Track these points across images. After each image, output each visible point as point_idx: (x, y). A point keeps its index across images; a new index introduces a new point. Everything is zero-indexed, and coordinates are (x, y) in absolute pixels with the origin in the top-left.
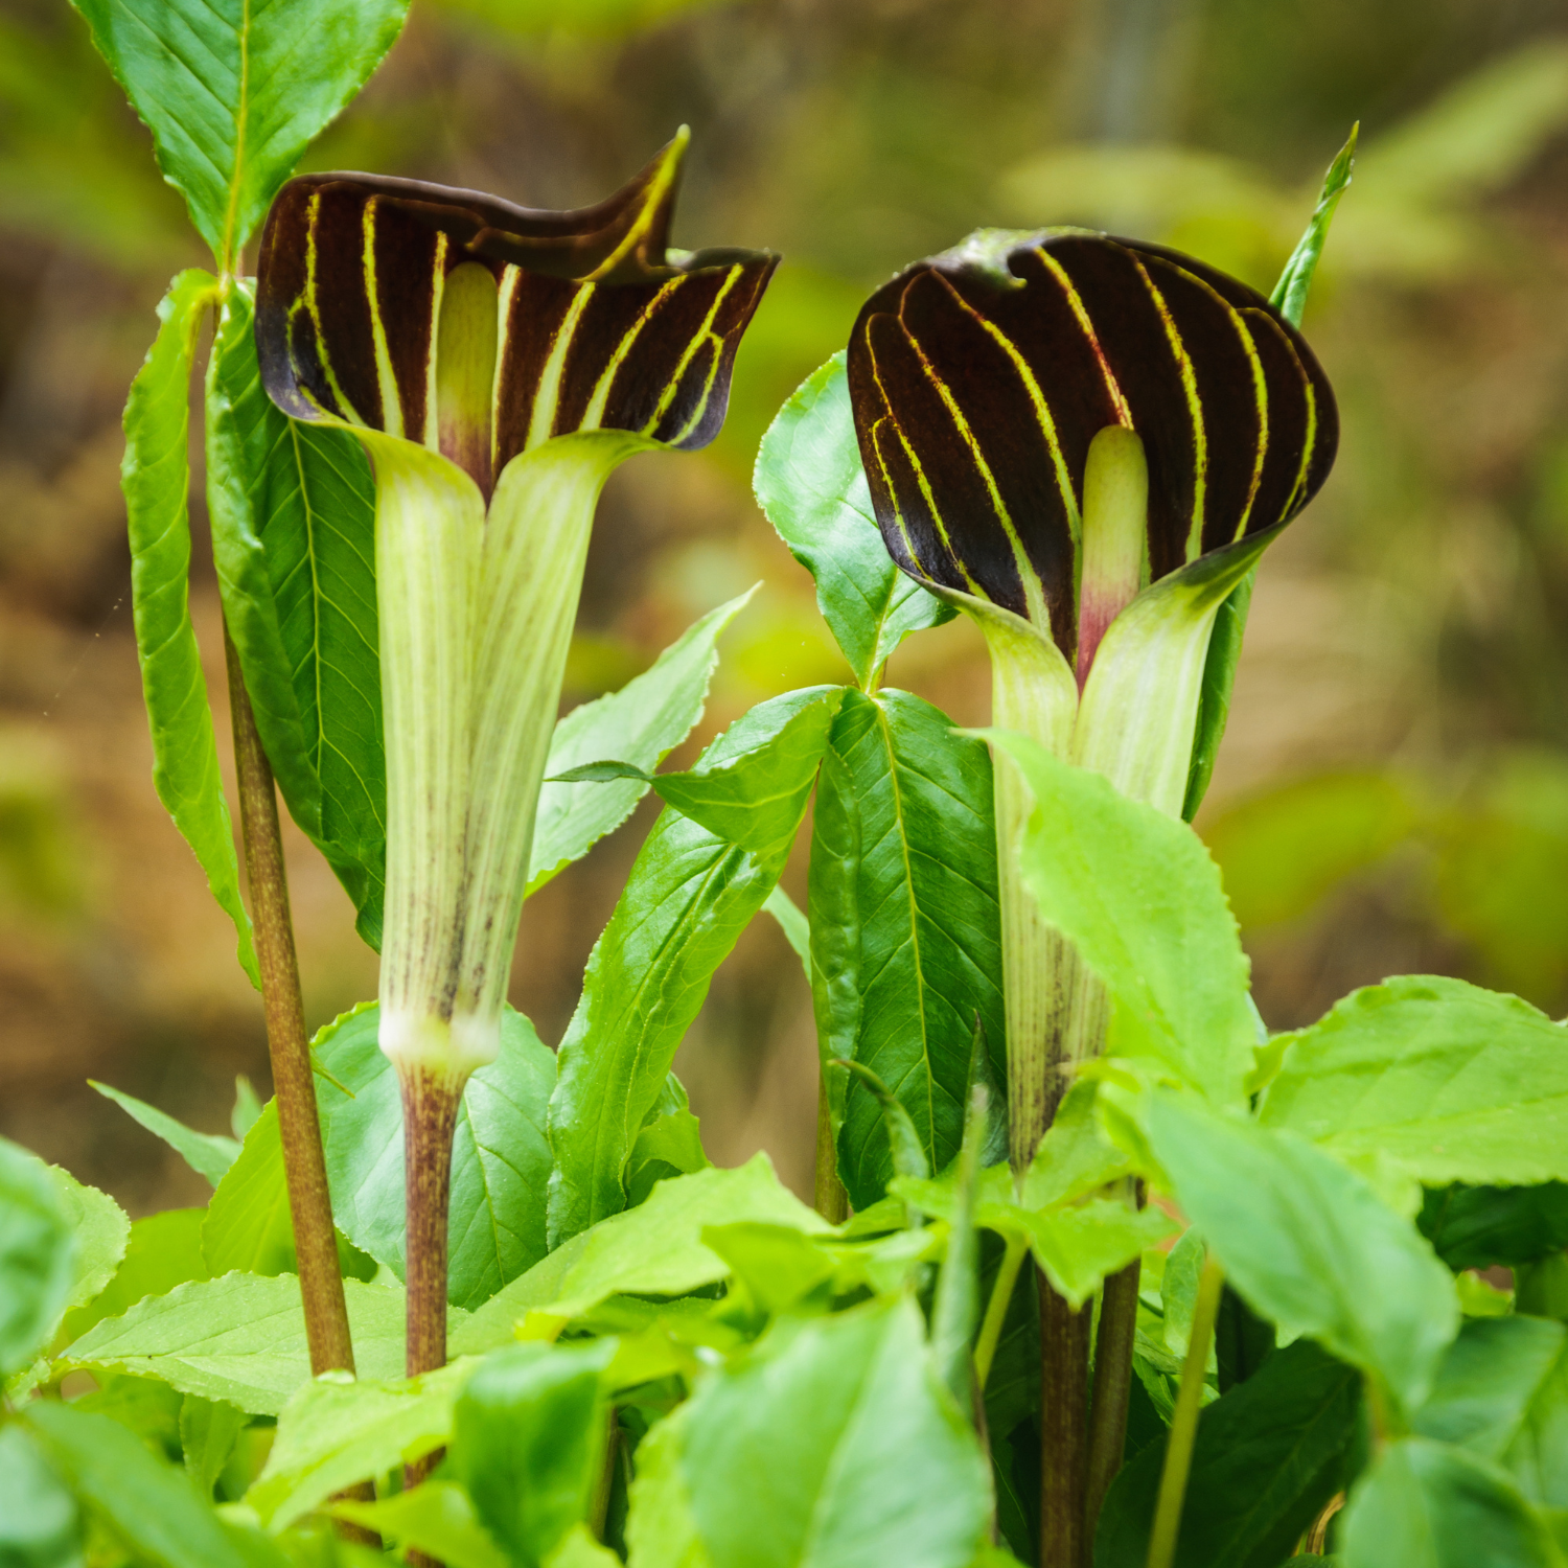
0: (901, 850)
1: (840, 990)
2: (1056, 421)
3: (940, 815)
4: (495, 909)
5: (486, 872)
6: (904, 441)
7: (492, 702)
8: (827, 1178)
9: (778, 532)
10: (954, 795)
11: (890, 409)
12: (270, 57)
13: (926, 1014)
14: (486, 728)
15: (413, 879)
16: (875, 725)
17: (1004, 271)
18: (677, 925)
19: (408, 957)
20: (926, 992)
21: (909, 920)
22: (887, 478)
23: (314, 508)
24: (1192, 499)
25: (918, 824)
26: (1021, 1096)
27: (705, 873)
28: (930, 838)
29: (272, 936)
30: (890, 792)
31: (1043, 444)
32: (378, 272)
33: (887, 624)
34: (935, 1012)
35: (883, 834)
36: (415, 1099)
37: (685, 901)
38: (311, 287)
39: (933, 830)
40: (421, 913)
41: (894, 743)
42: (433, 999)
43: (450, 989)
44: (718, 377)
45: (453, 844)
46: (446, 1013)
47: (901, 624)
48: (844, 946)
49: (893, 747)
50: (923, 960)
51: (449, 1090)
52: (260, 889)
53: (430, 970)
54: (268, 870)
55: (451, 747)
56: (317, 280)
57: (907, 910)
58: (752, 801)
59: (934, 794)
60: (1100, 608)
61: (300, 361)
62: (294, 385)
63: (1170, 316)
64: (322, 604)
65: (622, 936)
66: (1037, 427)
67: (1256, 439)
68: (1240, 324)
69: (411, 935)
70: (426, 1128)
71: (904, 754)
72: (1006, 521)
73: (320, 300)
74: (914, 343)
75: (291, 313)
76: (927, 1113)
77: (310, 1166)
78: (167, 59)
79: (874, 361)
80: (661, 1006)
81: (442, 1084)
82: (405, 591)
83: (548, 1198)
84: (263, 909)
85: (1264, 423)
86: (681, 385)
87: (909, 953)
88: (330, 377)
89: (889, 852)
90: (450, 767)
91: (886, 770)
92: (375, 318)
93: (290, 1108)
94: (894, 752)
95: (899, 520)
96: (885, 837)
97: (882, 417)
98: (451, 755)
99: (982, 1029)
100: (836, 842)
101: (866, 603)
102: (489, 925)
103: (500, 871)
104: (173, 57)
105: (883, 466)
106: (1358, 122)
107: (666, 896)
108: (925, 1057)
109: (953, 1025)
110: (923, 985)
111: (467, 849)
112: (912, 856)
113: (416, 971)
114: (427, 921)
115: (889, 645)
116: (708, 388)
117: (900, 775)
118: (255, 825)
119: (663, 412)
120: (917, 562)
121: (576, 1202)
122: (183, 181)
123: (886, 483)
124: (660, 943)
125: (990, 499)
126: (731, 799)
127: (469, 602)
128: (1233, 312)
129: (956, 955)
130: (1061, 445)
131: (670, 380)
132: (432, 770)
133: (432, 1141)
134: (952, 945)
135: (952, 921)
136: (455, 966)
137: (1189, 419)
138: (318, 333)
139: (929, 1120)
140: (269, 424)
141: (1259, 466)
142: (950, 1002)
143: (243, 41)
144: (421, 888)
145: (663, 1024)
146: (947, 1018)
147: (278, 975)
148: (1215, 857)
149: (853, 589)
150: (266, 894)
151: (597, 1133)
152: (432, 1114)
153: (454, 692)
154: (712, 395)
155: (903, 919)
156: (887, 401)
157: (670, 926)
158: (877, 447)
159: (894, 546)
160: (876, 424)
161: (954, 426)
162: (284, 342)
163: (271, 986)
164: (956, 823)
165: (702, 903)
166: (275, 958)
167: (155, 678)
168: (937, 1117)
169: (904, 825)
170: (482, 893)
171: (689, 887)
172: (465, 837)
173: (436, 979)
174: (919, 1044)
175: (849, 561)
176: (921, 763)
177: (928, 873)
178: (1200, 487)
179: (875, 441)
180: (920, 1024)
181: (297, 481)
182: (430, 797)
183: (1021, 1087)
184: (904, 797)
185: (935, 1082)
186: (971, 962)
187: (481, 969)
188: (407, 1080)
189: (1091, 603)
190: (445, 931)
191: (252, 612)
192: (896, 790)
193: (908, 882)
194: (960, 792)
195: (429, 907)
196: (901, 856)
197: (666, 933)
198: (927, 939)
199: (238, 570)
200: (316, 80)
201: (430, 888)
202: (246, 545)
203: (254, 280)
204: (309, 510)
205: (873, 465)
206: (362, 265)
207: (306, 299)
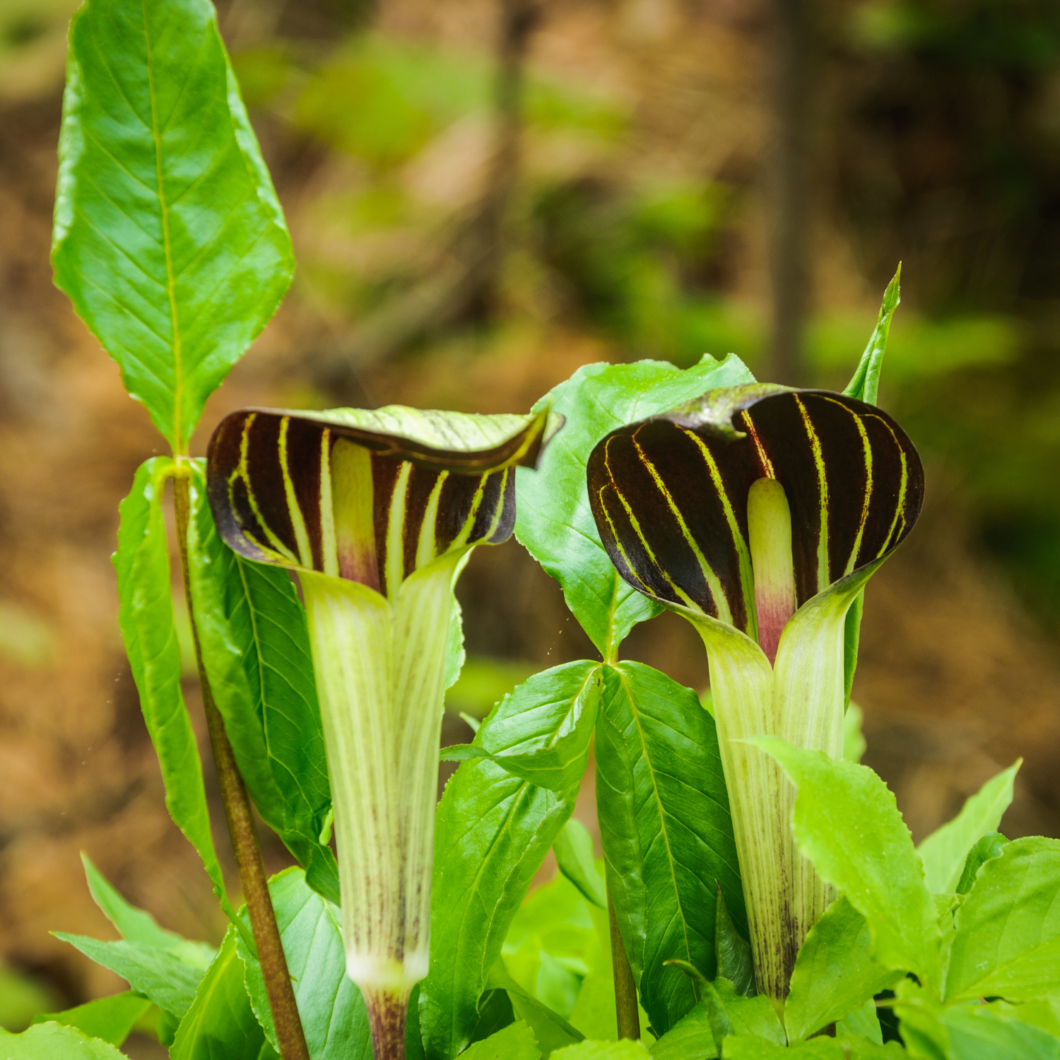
0: (648, 772)
1: (632, 882)
2: (723, 477)
3: (674, 748)
4: (422, 879)
5: (414, 855)
6: (621, 497)
7: (405, 739)
8: (625, 999)
9: (531, 554)
10: (682, 733)
11: (612, 479)
12: (193, 303)
13: (677, 880)
14: (404, 756)
15: (367, 867)
16: (621, 688)
17: (731, 428)
18: (499, 832)
19: (369, 919)
20: (676, 867)
21: (659, 818)
22: (608, 519)
23: (256, 606)
24: (819, 521)
25: (658, 753)
26: (766, 947)
27: (514, 795)
28: (669, 763)
29: (259, 902)
30: (637, 732)
31: (715, 491)
32: (289, 448)
33: (615, 614)
34: (684, 880)
35: (635, 762)
36: (380, 1013)
37: (502, 816)
38: (243, 464)
39: (670, 759)
40: (375, 891)
41: (635, 699)
42: (390, 948)
43: (401, 940)
44: (508, 481)
45: (393, 841)
46: (400, 956)
47: (628, 615)
48: (631, 852)
49: (634, 702)
50: (672, 845)
51: (402, 1003)
52: (248, 871)
53: (386, 929)
54: (252, 858)
55: (386, 777)
56: (248, 458)
57: (657, 812)
58: (564, 765)
59: (668, 733)
60: (772, 605)
61: (240, 512)
62: (239, 531)
63: (808, 417)
64: (265, 668)
65: (455, 838)
66: (711, 481)
67: (864, 485)
68: (858, 421)
69: (369, 905)
70: (388, 1030)
71: (644, 707)
72: (692, 541)
73: (250, 471)
74: (638, 446)
75: (231, 481)
76: (685, 947)
77: (300, 1054)
78: (121, 312)
79: (607, 456)
80: (505, 898)
81: (398, 1000)
82: (341, 672)
83: (419, 1013)
84: (251, 885)
85: (870, 476)
86: (486, 490)
87: (662, 841)
88: (260, 520)
89: (641, 774)
90: (386, 790)
91: (631, 717)
92: (286, 476)
93: (283, 1017)
94: (636, 705)
95: (619, 547)
96: (637, 764)
97: (607, 484)
98: (386, 783)
99: (722, 893)
100: (618, 783)
101: (600, 600)
102: (419, 890)
103: (422, 852)
104: (126, 311)
105: (606, 512)
106: (901, 262)
107: (487, 812)
108: (680, 910)
109: (697, 887)
110: (673, 862)
111: (402, 842)
112: (656, 775)
113: (376, 930)
114: (381, 895)
115: (621, 630)
116: (503, 489)
117: (642, 721)
118: (240, 828)
119: (476, 510)
120: (638, 577)
121: (441, 1017)
122: (143, 397)
123: (608, 522)
124: (488, 845)
125: (679, 528)
126: (551, 766)
127: (388, 678)
128: (855, 416)
129: (695, 841)
130: (726, 491)
131: (478, 487)
132: (373, 793)
133: (393, 1038)
134: (691, 834)
135: (690, 819)
136: (402, 923)
137: (817, 472)
138: (249, 492)
139: (686, 951)
140: (224, 557)
141: (867, 502)
142: (695, 873)
143: (171, 293)
144: (374, 873)
145: (506, 910)
146: (692, 883)
147: (265, 928)
148: (890, 787)
149: (589, 590)
150: (252, 874)
151: (454, 972)
152: (392, 1021)
153: (384, 740)
154: (506, 493)
155: (656, 818)
156: (611, 475)
157: (494, 833)
158: (602, 501)
159: (620, 565)
160: (602, 488)
161: (655, 485)
162: (227, 501)
163: (261, 936)
164: (687, 752)
165: (515, 816)
166: (262, 916)
167: (166, 742)
168: (692, 949)
169: (649, 755)
170: (413, 870)
171: (504, 805)
172: (399, 835)
173: (391, 935)
174: (675, 901)
175: (584, 571)
176: (657, 712)
177: (669, 787)
178: (824, 514)
179: (601, 498)
180: (673, 888)
181: (243, 591)
182: (374, 812)
183: (765, 941)
184: (646, 736)
185: (688, 926)
186: (706, 846)
187: (417, 921)
188: (373, 1000)
189: (765, 603)
190: (394, 901)
191: (236, 695)
192: (641, 731)
193: (655, 792)
194: (686, 731)
195: (381, 885)
196: (649, 776)
197: (492, 838)
198: (673, 831)
199: (225, 670)
200: (230, 320)
201: (380, 873)
202: (230, 653)
203: (204, 460)
204: (252, 609)
205: (599, 512)
206: (277, 446)
207: (240, 471)
